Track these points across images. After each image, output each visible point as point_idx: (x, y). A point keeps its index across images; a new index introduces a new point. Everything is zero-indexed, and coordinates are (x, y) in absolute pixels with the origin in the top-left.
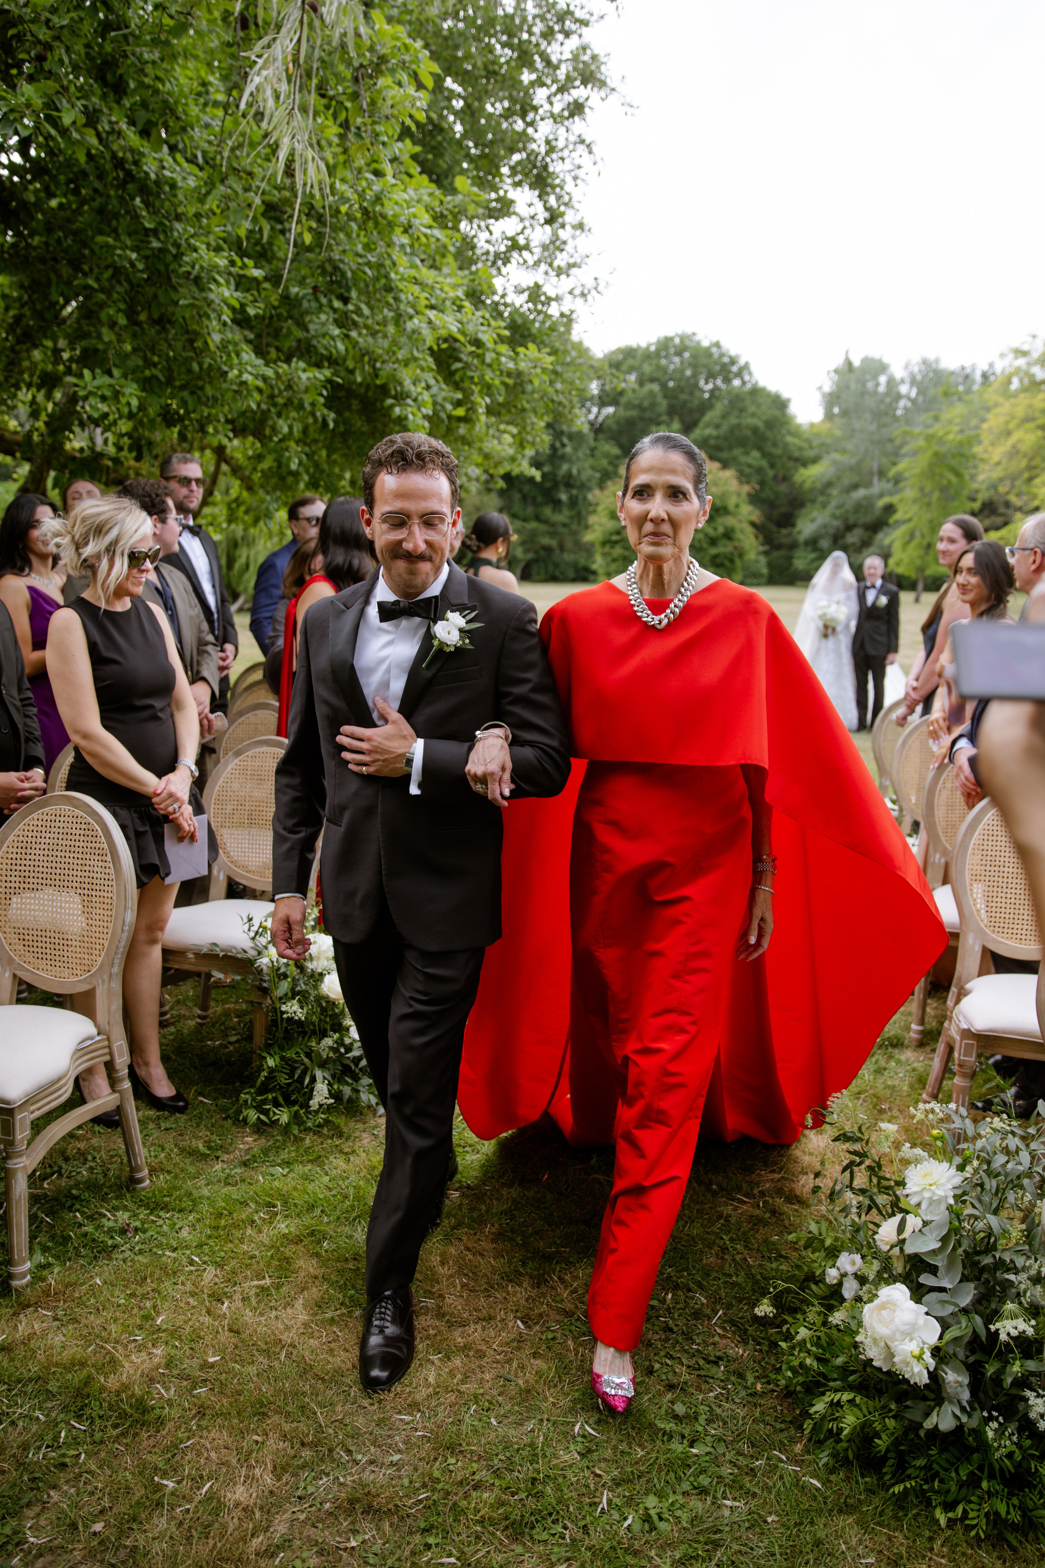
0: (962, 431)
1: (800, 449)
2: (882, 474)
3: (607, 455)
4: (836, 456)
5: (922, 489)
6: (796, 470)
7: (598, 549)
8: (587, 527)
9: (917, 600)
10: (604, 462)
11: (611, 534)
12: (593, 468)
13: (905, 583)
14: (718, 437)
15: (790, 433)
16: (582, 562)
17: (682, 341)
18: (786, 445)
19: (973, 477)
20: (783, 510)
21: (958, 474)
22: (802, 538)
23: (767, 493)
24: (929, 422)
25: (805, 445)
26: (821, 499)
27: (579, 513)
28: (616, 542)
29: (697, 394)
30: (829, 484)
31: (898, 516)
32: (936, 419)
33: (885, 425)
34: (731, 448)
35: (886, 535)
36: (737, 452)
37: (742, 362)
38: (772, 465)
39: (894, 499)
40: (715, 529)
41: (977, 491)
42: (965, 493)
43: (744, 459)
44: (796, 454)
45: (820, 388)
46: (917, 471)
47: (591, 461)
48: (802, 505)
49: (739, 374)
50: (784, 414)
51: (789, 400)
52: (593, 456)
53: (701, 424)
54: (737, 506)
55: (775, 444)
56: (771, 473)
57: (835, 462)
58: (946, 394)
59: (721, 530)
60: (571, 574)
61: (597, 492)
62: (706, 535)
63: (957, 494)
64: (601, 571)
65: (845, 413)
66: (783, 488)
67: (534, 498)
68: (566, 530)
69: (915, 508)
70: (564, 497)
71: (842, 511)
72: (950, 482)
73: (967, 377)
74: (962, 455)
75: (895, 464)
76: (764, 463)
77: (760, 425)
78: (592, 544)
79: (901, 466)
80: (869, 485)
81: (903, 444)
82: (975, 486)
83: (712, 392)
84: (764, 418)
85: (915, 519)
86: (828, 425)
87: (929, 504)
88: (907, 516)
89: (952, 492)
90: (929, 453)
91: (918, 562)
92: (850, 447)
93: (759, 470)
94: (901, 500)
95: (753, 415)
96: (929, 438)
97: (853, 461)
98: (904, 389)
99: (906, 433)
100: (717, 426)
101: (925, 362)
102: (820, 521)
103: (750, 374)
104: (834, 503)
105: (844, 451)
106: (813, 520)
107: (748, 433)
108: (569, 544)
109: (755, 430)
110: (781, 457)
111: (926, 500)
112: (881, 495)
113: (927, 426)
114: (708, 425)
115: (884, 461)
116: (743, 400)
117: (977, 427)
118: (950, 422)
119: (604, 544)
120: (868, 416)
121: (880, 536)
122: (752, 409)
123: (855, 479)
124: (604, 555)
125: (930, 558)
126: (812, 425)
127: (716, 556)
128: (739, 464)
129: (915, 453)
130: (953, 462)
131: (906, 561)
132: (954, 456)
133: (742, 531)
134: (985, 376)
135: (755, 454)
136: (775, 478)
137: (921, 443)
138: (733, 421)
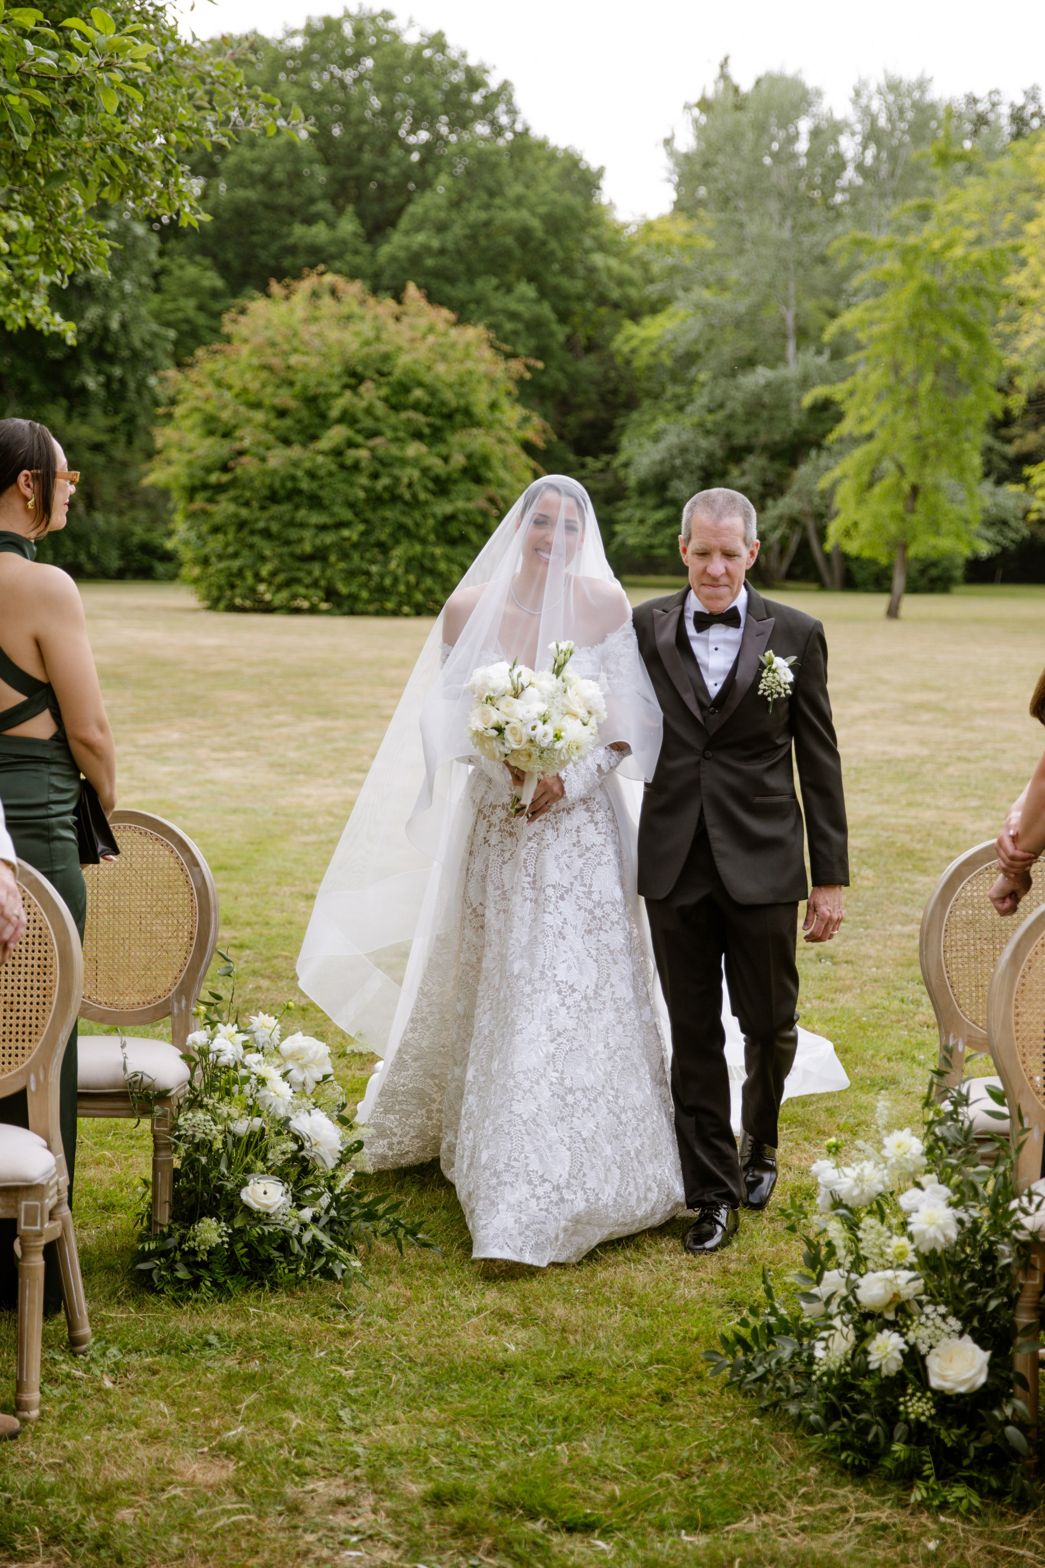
0: (979, 241)
1: (622, 282)
2: (803, 334)
3: (193, 289)
4: (706, 295)
5: (896, 368)
6: (618, 327)
7: (178, 500)
8: (150, 454)
9: (893, 612)
10: (189, 305)
11: (208, 470)
12: (157, 316)
13: (860, 575)
14: (442, 251)
15: (602, 247)
16: (139, 532)
17: (359, 33)
18: (592, 270)
19: (1007, 340)
20: (589, 415)
21: (973, 334)
22: (632, 479)
23: (556, 378)
24: (907, 220)
25: (635, 273)
26: (671, 390)
27: (131, 420)
28: (220, 488)
29: (397, 152)
30: (690, 359)
31: (845, 427)
32: (924, 213)
33: (809, 227)
34: (472, 275)
35: (820, 472)
36: (486, 285)
37: (494, 82)
38: (563, 317)
39: (837, 391)
40: (446, 459)
41: (1016, 371)
42: (991, 375)
43: (498, 301)
44: (615, 294)
45: (668, 142)
46: (885, 327)
47: (155, 300)
48: (631, 404)
49: (487, 109)
50: (588, 206)
51: (600, 173)
52: (158, 290)
53: (404, 223)
54: (493, 406)
55: (568, 270)
56: (561, 332)
57: (701, 307)
58: (944, 158)
59: (458, 460)
60: (114, 561)
61: (172, 373)
62: (425, 471)
63: (974, 378)
64: (186, 554)
65: (725, 201)
66: (588, 366)
67: (24, 387)
68: (100, 459)
69: (884, 409)
70: (92, 383)
71: (720, 416)
72: (956, 352)
73: (981, 120)
74: (979, 292)
75: (833, 315)
76: (546, 310)
77: (535, 224)
78: (165, 493)
79: (848, 318)
80: (778, 359)
81: (855, 267)
82: (1014, 360)
83: (428, 149)
84: (542, 210)
85: (882, 435)
86: (683, 226)
87: (912, 401)
88: (866, 428)
89: (961, 371)
90: (913, 286)
91: (893, 528)
92: (734, 275)
93: (535, 326)
94: (851, 394)
95: (518, 202)
96: (909, 255)
97: (742, 306)
98: (848, 146)
99: (859, 243)
100: (441, 228)
101: (894, 87)
102: (671, 440)
103: (512, 111)
104: (702, 399)
105: (722, 285)
106: (656, 438)
107: (509, 240)
108: (107, 490)
109: (524, 236)
110: (580, 298)
111: (904, 392)
112: (805, 383)
113: (904, 230)
114: (419, 227)
115: (809, 305)
116: (494, 167)
117: (1016, 231)
118: (956, 219)
119: (192, 492)
120: (773, 206)
121: (804, 470)
122: (516, 189)
123: (747, 345)
124: (191, 516)
125: (917, 519)
126: (649, 227)
127: (450, 518)
128: (490, 312)
129: (880, 288)
130: (964, 309)
131: (864, 526)
132: (963, 295)
133: (505, 462)
134: (1018, 118)
135: (525, 289)
136: (570, 343)
137: (893, 265)
138: (476, 215)
